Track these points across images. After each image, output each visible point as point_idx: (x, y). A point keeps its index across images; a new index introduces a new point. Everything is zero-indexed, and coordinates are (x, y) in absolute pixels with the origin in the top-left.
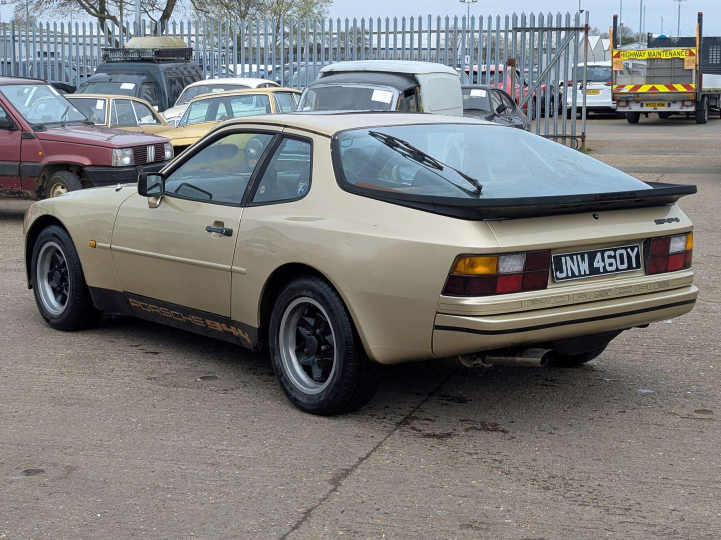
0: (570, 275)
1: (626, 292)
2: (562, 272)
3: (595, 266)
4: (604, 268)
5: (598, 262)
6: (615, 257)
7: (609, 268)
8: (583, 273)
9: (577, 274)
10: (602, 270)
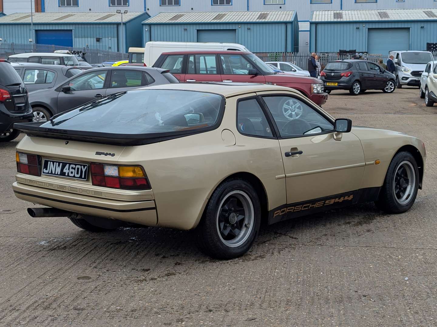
0: (50, 172)
1: (74, 191)
2: (46, 169)
3: (64, 171)
4: (68, 173)
5: (66, 169)
6: (74, 169)
7: (70, 175)
8: (56, 173)
9: (53, 173)
10: (66, 174)
